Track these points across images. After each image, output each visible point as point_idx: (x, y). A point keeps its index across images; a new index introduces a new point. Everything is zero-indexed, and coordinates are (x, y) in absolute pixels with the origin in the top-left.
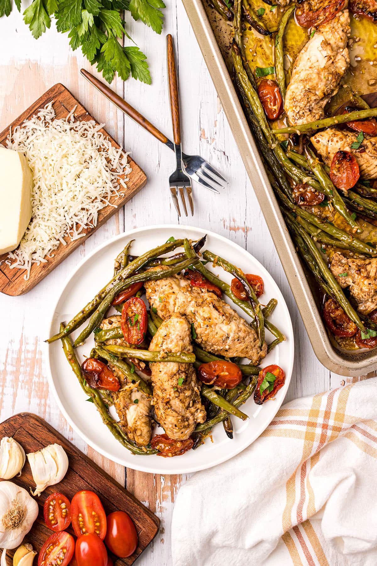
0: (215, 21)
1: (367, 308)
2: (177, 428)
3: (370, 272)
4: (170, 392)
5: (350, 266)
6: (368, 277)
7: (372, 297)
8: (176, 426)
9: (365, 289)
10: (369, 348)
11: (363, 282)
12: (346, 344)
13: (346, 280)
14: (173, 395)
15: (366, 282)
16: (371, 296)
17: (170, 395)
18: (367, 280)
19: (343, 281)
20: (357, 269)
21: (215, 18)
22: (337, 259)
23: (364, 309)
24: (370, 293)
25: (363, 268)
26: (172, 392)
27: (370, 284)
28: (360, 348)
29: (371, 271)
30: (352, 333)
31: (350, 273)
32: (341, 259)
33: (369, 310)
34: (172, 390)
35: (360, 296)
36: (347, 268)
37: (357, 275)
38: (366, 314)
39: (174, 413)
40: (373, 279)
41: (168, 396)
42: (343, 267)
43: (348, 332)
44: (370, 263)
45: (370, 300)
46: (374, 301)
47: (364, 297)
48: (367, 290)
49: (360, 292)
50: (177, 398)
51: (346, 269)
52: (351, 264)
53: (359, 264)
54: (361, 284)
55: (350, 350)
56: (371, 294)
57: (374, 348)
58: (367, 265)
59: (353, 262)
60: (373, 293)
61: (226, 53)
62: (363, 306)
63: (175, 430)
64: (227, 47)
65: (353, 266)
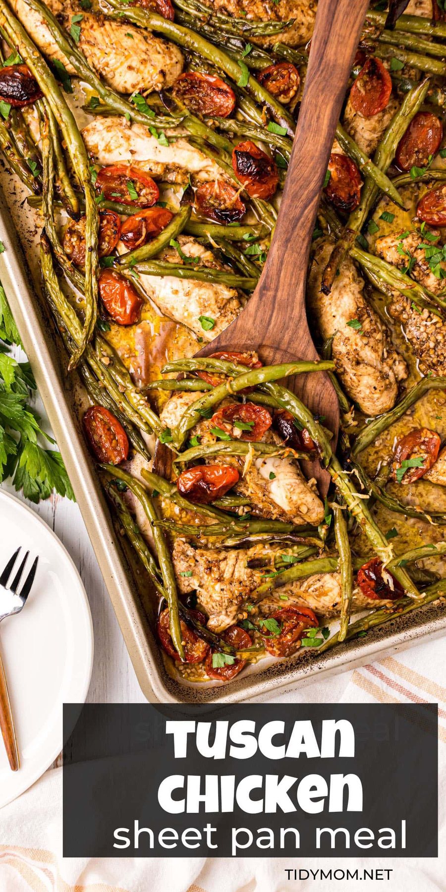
0: (15, 194)
1: (220, 623)
2: (377, 391)
3: (224, 572)
4: (355, 340)
5: (197, 561)
6: (220, 580)
7: (226, 609)
8: (375, 388)
9: (216, 597)
10: (224, 681)
11: (213, 587)
12: (191, 672)
13: (191, 582)
14: (360, 344)
15: (218, 586)
16: (224, 607)
17: (356, 345)
18: (219, 584)
19: (186, 583)
20: (206, 566)
21: (14, 189)
22: (180, 549)
23: (216, 624)
24: (222, 603)
25: (215, 566)
26: (358, 341)
27: (222, 590)
28: (211, 679)
29: (226, 570)
30: (199, 657)
31: (197, 570)
32: (186, 549)
33: (223, 625)
34: (358, 336)
35: (210, 606)
36: (193, 564)
37: (206, 577)
38: (219, 631)
39: (369, 368)
40: (227, 583)
41: (354, 347)
42: (187, 562)
43: (192, 656)
44: (225, 559)
45: (224, 612)
46: (229, 613)
47: (215, 607)
48: (218, 599)
49: (209, 600)
50: (367, 347)
51: (190, 566)
52: (198, 558)
53: (210, 559)
54: (210, 589)
55: (196, 682)
56: (224, 604)
57: (231, 681)
58: (220, 561)
59: (202, 555)
60: (226, 603)
61: (29, 241)
62: (215, 620)
63: (376, 396)
64: (31, 232)
65: (202, 561)
